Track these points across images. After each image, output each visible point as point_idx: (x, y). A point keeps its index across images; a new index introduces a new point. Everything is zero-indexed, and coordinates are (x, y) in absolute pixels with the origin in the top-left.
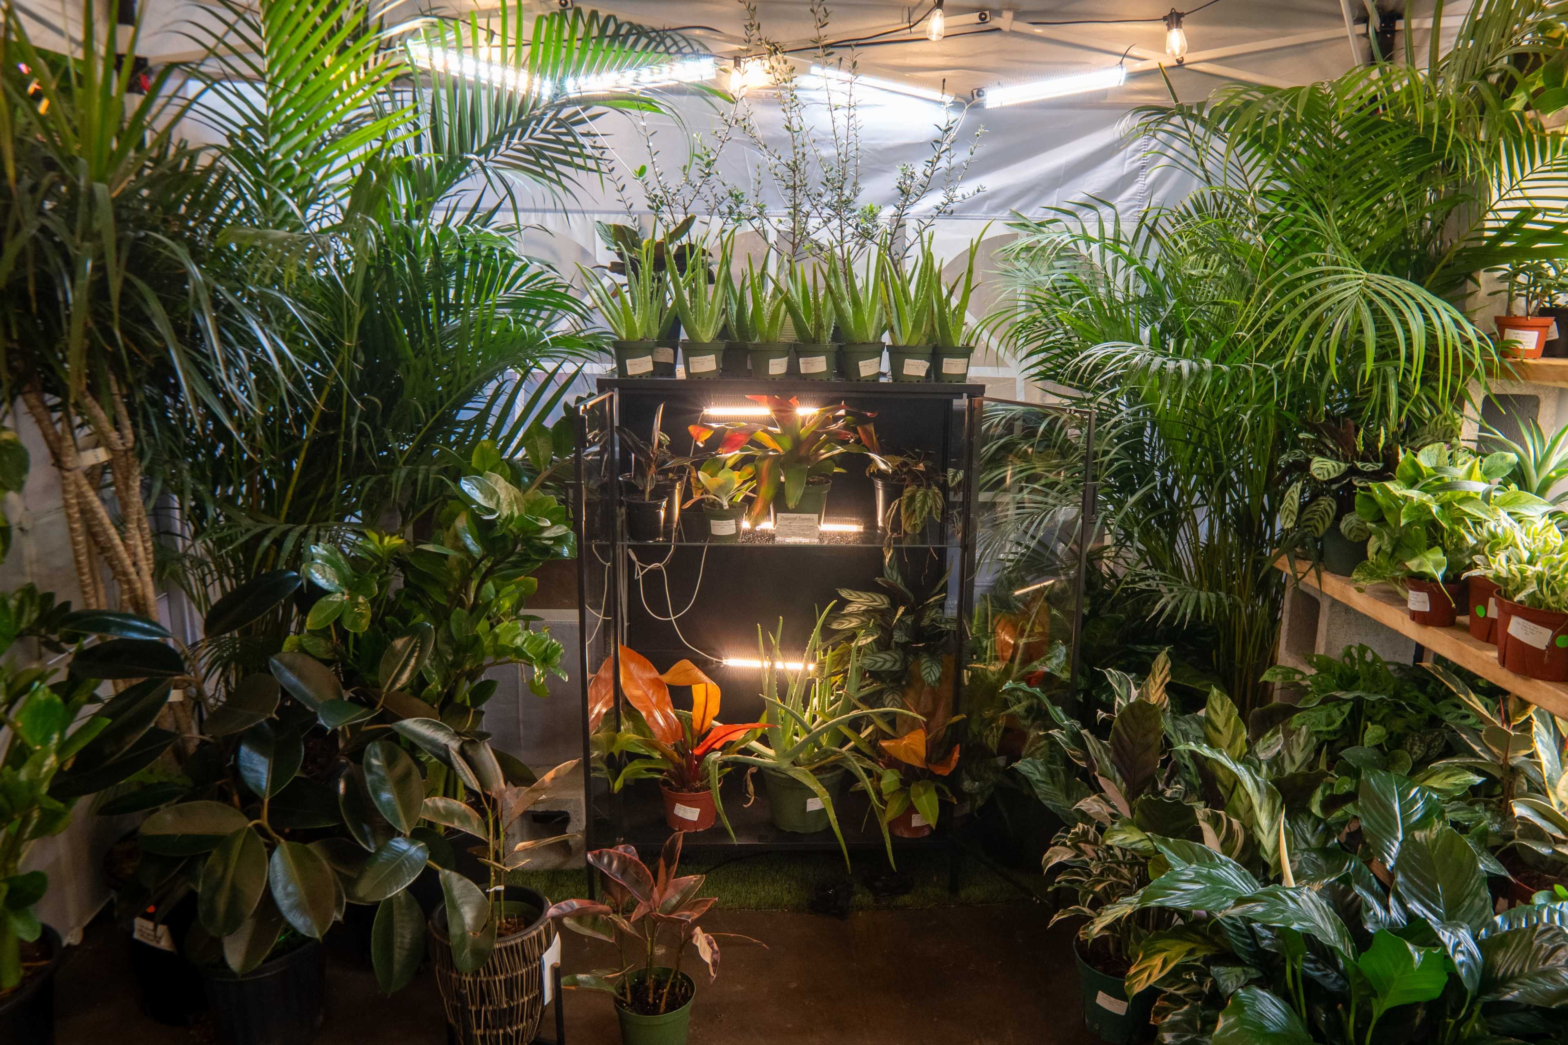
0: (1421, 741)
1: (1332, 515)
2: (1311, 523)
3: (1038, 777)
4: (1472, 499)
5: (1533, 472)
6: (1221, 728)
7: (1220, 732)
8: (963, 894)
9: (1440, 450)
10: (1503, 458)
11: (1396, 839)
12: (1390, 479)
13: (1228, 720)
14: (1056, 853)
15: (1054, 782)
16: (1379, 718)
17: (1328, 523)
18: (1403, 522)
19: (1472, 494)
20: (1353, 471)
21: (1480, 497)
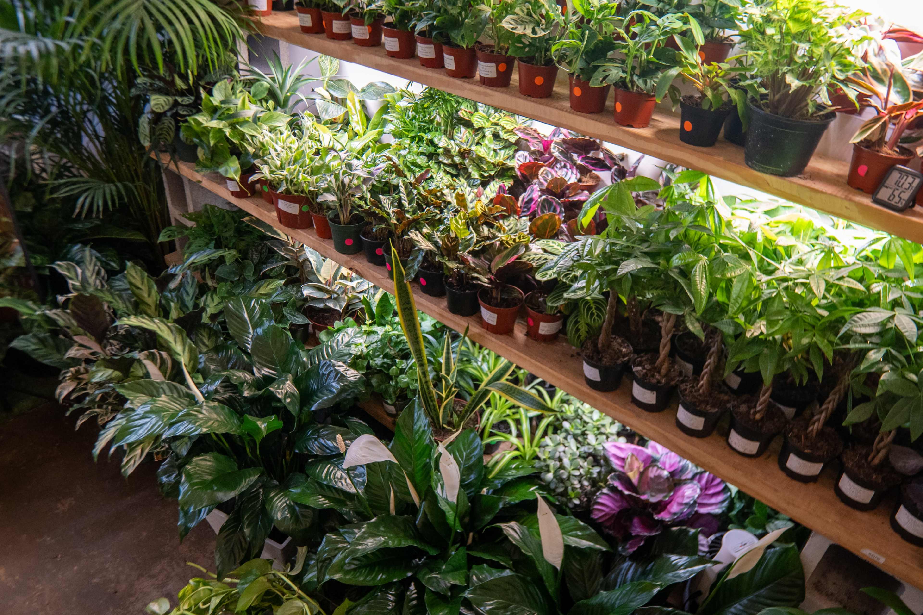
0: (256, 251)
1: (173, 129)
2: (162, 136)
3: (33, 347)
4: (247, 122)
5: (279, 91)
6: (140, 285)
7: (140, 289)
8: (16, 410)
9: (225, 85)
10: (262, 85)
11: (250, 333)
12: (199, 111)
13: (142, 279)
14: (63, 388)
15: (45, 346)
16: (231, 246)
17: (172, 135)
18: (212, 143)
19: (247, 119)
20: (176, 104)
21: (251, 120)
